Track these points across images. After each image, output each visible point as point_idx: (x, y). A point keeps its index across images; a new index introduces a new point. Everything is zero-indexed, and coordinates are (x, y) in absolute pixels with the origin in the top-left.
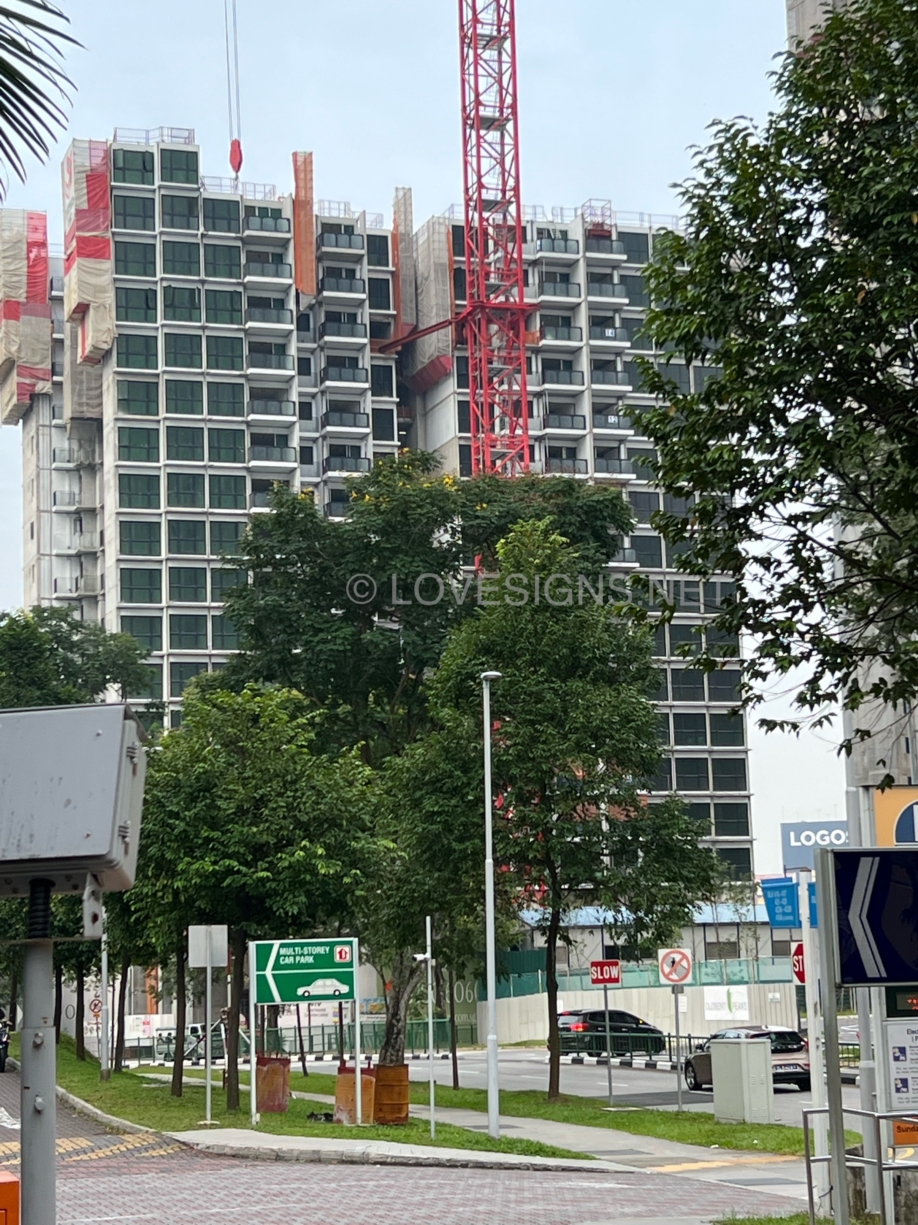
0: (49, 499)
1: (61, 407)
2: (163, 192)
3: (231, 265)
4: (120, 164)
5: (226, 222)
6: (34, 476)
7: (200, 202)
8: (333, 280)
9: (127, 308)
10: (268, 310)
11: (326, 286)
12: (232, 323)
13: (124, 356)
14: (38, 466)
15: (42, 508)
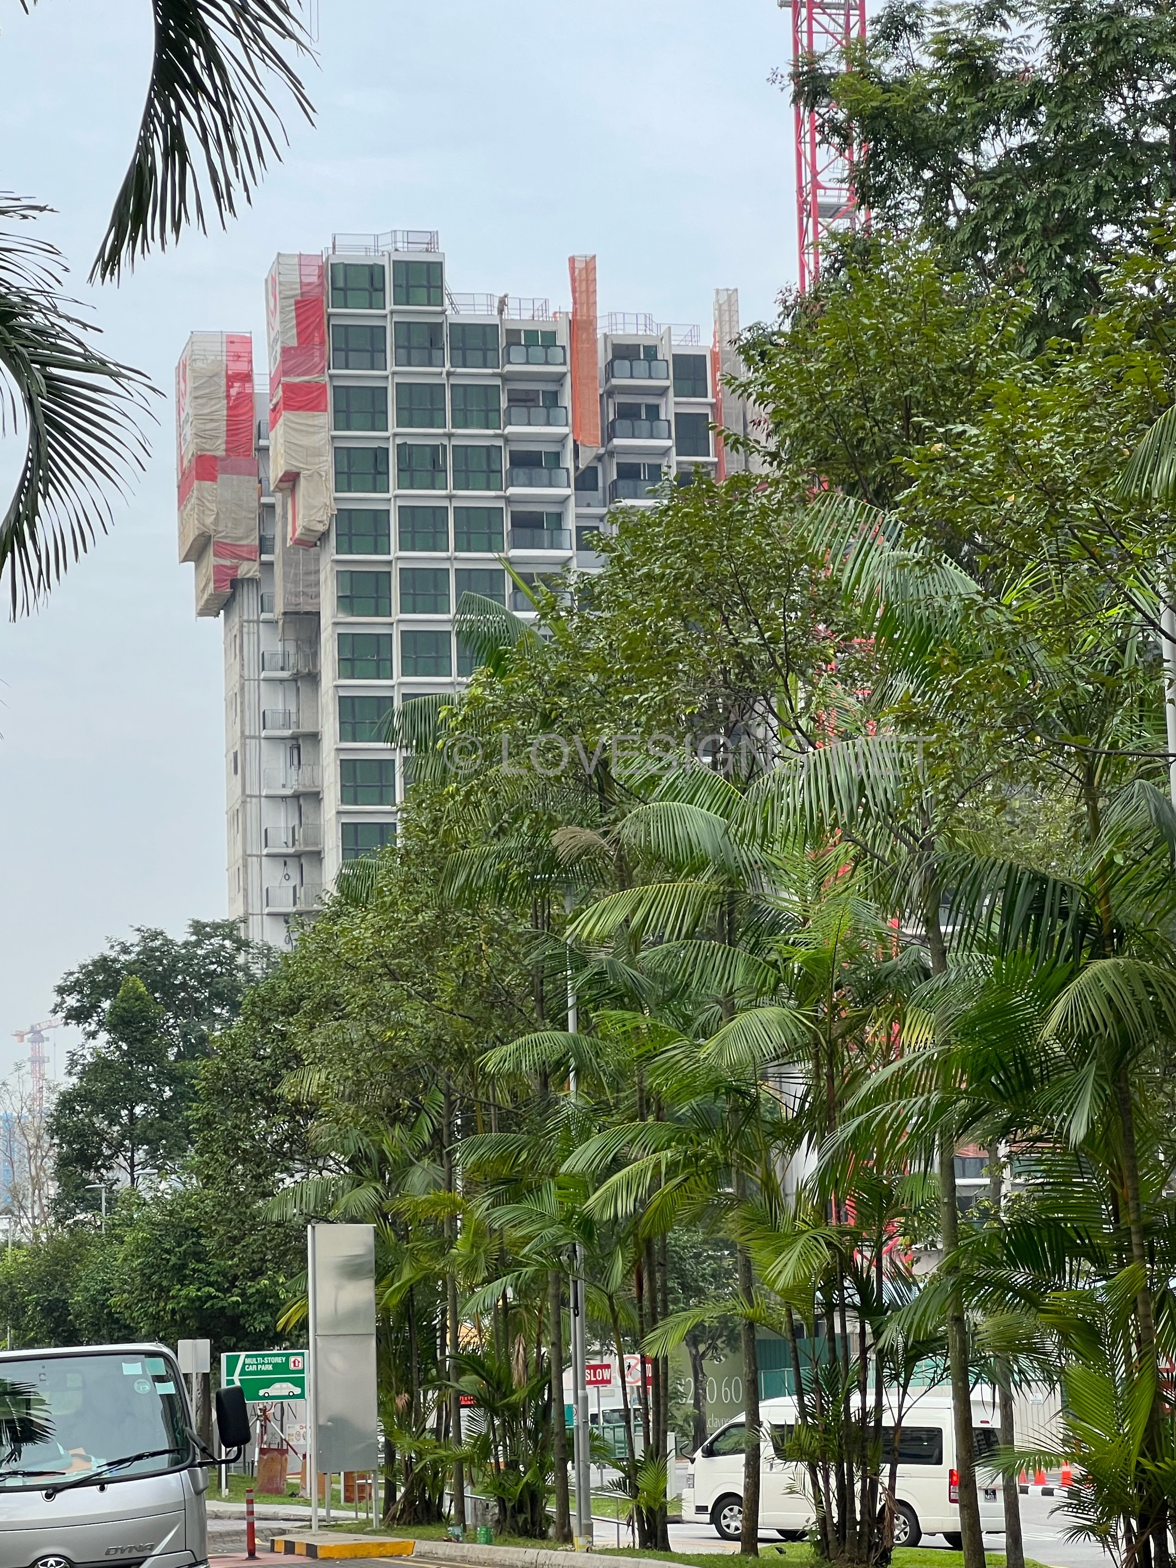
0: (257, 721)
1: (272, 597)
2: (396, 318)
3: (487, 411)
4: (340, 284)
5: (480, 353)
6: (236, 690)
7: (446, 330)
8: (627, 423)
9: (349, 474)
10: (538, 470)
11: (618, 433)
12: (488, 488)
13: (345, 538)
14: (242, 676)
15: (247, 733)
